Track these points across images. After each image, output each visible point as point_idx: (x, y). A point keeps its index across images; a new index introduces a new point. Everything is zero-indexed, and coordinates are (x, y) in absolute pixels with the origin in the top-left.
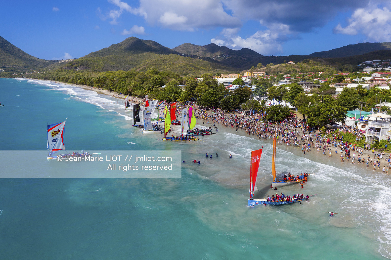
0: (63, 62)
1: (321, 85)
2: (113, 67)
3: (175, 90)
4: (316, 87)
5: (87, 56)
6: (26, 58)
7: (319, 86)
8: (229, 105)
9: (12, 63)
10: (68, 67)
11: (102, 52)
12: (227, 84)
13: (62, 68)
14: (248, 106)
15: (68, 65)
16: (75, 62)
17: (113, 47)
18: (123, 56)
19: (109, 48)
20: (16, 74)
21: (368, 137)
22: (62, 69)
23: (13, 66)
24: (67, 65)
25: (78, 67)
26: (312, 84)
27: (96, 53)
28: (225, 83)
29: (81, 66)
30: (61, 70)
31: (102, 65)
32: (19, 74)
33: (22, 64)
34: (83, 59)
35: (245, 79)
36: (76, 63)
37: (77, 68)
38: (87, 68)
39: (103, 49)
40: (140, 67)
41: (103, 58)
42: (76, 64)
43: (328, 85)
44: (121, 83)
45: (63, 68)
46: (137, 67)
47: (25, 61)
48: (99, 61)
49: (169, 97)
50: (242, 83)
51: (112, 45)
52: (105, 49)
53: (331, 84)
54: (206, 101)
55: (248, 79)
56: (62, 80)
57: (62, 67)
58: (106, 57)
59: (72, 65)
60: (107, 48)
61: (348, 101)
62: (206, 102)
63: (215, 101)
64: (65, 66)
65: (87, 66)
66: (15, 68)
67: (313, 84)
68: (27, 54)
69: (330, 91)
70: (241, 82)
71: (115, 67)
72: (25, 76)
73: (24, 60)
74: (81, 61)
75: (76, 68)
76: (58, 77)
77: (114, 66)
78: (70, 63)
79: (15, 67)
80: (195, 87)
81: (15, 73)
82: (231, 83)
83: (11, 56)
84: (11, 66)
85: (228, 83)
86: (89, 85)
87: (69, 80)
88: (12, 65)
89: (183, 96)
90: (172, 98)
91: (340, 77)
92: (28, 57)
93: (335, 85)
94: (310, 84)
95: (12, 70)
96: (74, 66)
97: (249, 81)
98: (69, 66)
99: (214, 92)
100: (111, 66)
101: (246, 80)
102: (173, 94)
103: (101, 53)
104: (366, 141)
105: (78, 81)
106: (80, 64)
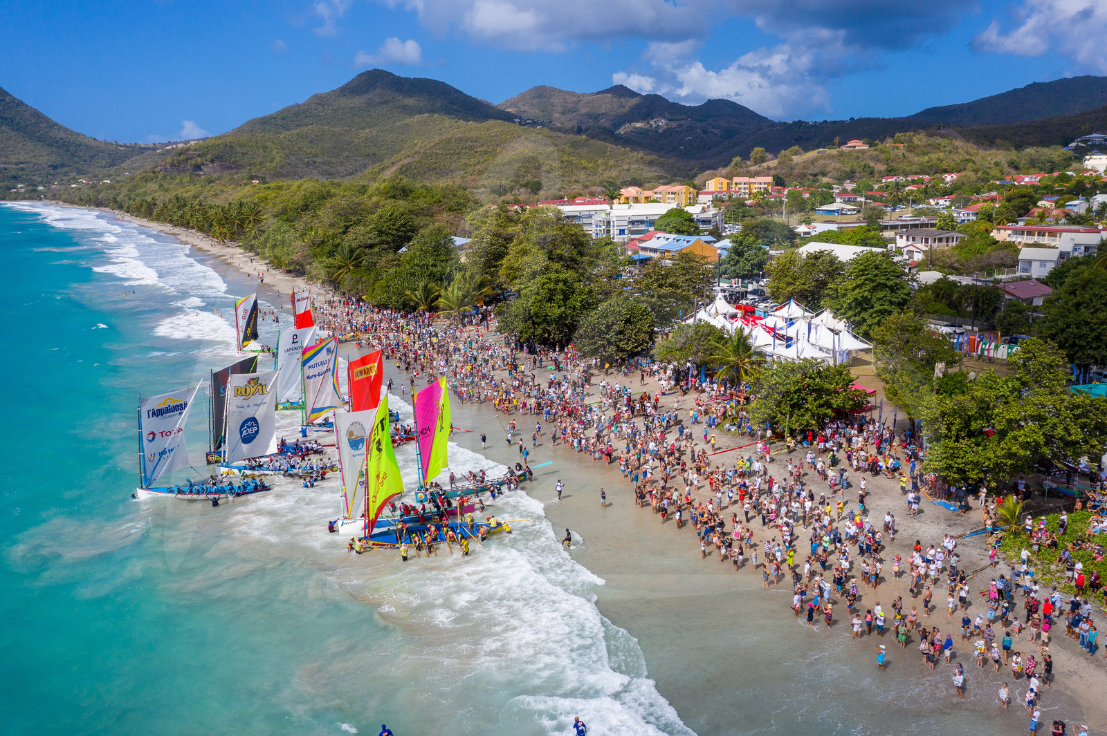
0: (168, 150)
1: (960, 232)
2: (315, 162)
4: (944, 240)
5: (240, 130)
6: (58, 139)
7: (955, 235)
9: (15, 154)
10: (173, 165)
11: (284, 118)
13: (156, 170)
14: (681, 349)
15: (173, 160)
16: (195, 150)
17: (317, 101)
18: (346, 128)
19: (304, 105)
20: (22, 188)
22: (154, 173)
23: (17, 164)
24: (169, 160)
25: (203, 164)
26: (927, 225)
27: (265, 122)
28: (633, 223)
29: (212, 161)
30: (152, 175)
31: (278, 158)
32: (31, 188)
33: (44, 157)
34: (218, 142)
36: (198, 153)
37: (201, 170)
38: (231, 168)
39: (287, 110)
40: (393, 163)
41: (284, 137)
42: (199, 156)
43: (986, 230)
44: (279, 228)
45: (159, 168)
46: (386, 162)
47: (54, 149)
48: (269, 144)
49: (408, 292)
51: (316, 96)
52: (293, 107)
54: (526, 317)
55: (711, 208)
56: (138, 210)
57: (156, 167)
58: (294, 131)
59: (187, 159)
60: (298, 105)
64: (164, 163)
65: (233, 163)
66: (23, 169)
68: (60, 128)
69: (996, 256)
70: (686, 220)
71: (320, 163)
72: (45, 196)
73: (51, 145)
74: (212, 147)
75: (198, 167)
76: (130, 199)
77: (318, 160)
78: (181, 154)
79: (23, 166)
80: (500, 256)
81: (19, 186)
82: (651, 223)
83: (12, 134)
84: (12, 164)
85: (642, 222)
87: (156, 211)
88: (14, 161)
89: (455, 290)
90: (417, 296)
92: (64, 136)
93: (1010, 232)
95: (15, 177)
96: (193, 162)
97: (715, 215)
98: (175, 162)
100: (307, 160)
101: (704, 210)
103: (279, 122)
105: (177, 213)
106: (209, 157)
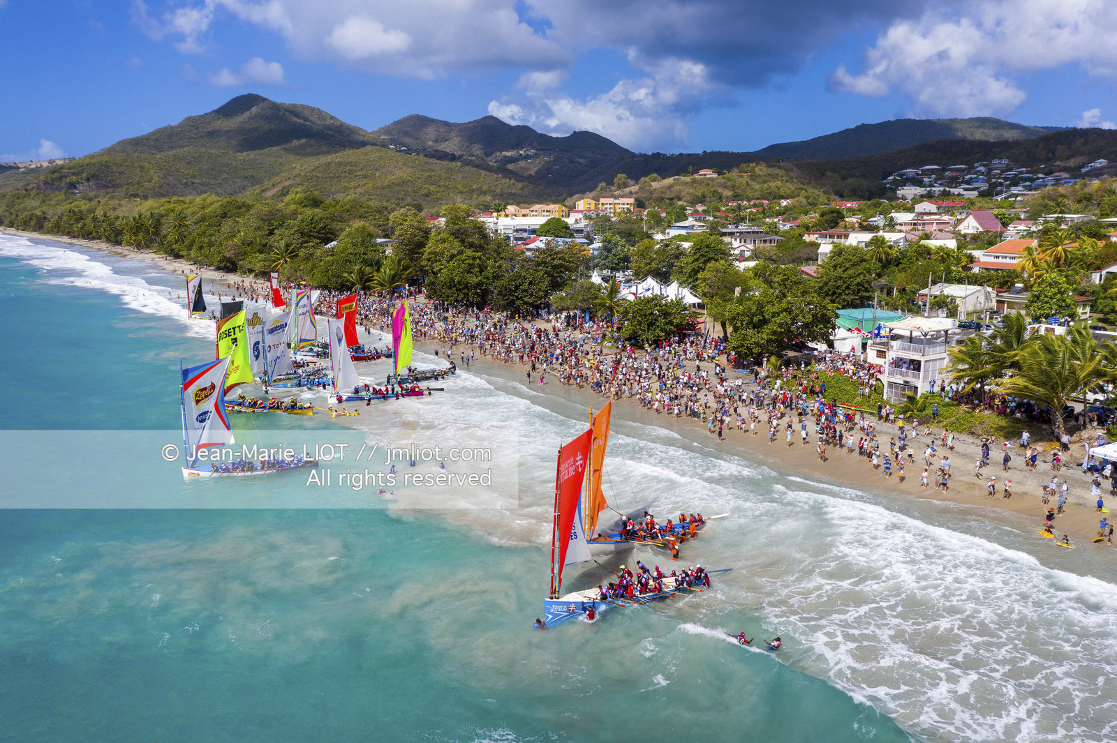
0: (32, 169)
1: (781, 236)
2: (193, 183)
3: (363, 254)
4: (768, 242)
5: (109, 151)
7: (777, 238)
8: (518, 298)
10: (46, 183)
11: (157, 140)
12: (525, 235)
13: (28, 187)
14: (571, 299)
15: (47, 178)
16: (70, 169)
17: (191, 124)
18: (223, 151)
19: (178, 127)
21: (890, 384)
22: (27, 190)
24: (42, 178)
25: (79, 183)
26: (757, 232)
27: (137, 143)
28: (517, 231)
29: (88, 180)
30: (24, 192)
31: (156, 178)
34: (94, 161)
35: (576, 220)
36: (73, 171)
37: (76, 188)
38: (108, 187)
39: (161, 131)
40: (274, 185)
41: (160, 158)
42: (74, 174)
43: (800, 235)
44: (205, 232)
45: (31, 186)
46: (267, 184)
48: (146, 164)
49: (346, 275)
50: (564, 230)
51: (190, 119)
52: (166, 128)
53: (809, 234)
54: (450, 285)
55: (583, 221)
56: (25, 224)
57: (28, 184)
58: (171, 153)
59: (61, 178)
60: (172, 127)
61: (845, 282)
62: (450, 288)
63: (479, 285)
64: (36, 181)
65: (110, 182)
67: (761, 232)
69: (803, 253)
70: (563, 228)
71: (199, 184)
74: (87, 165)
75: (73, 186)
76: (11, 214)
77: (197, 181)
78: (54, 172)
80: (421, 245)
82: (533, 232)
85: (525, 231)
86: (108, 240)
87: (48, 225)
89: (387, 271)
90: (353, 278)
91: (832, 212)
93: (817, 236)
94: (753, 232)
96: (68, 180)
97: (586, 226)
98: (49, 180)
99: (474, 258)
100: (185, 181)
101: (577, 222)
102: (357, 267)
103: (152, 143)
104: (885, 397)
105: (75, 226)
106: (84, 175)
